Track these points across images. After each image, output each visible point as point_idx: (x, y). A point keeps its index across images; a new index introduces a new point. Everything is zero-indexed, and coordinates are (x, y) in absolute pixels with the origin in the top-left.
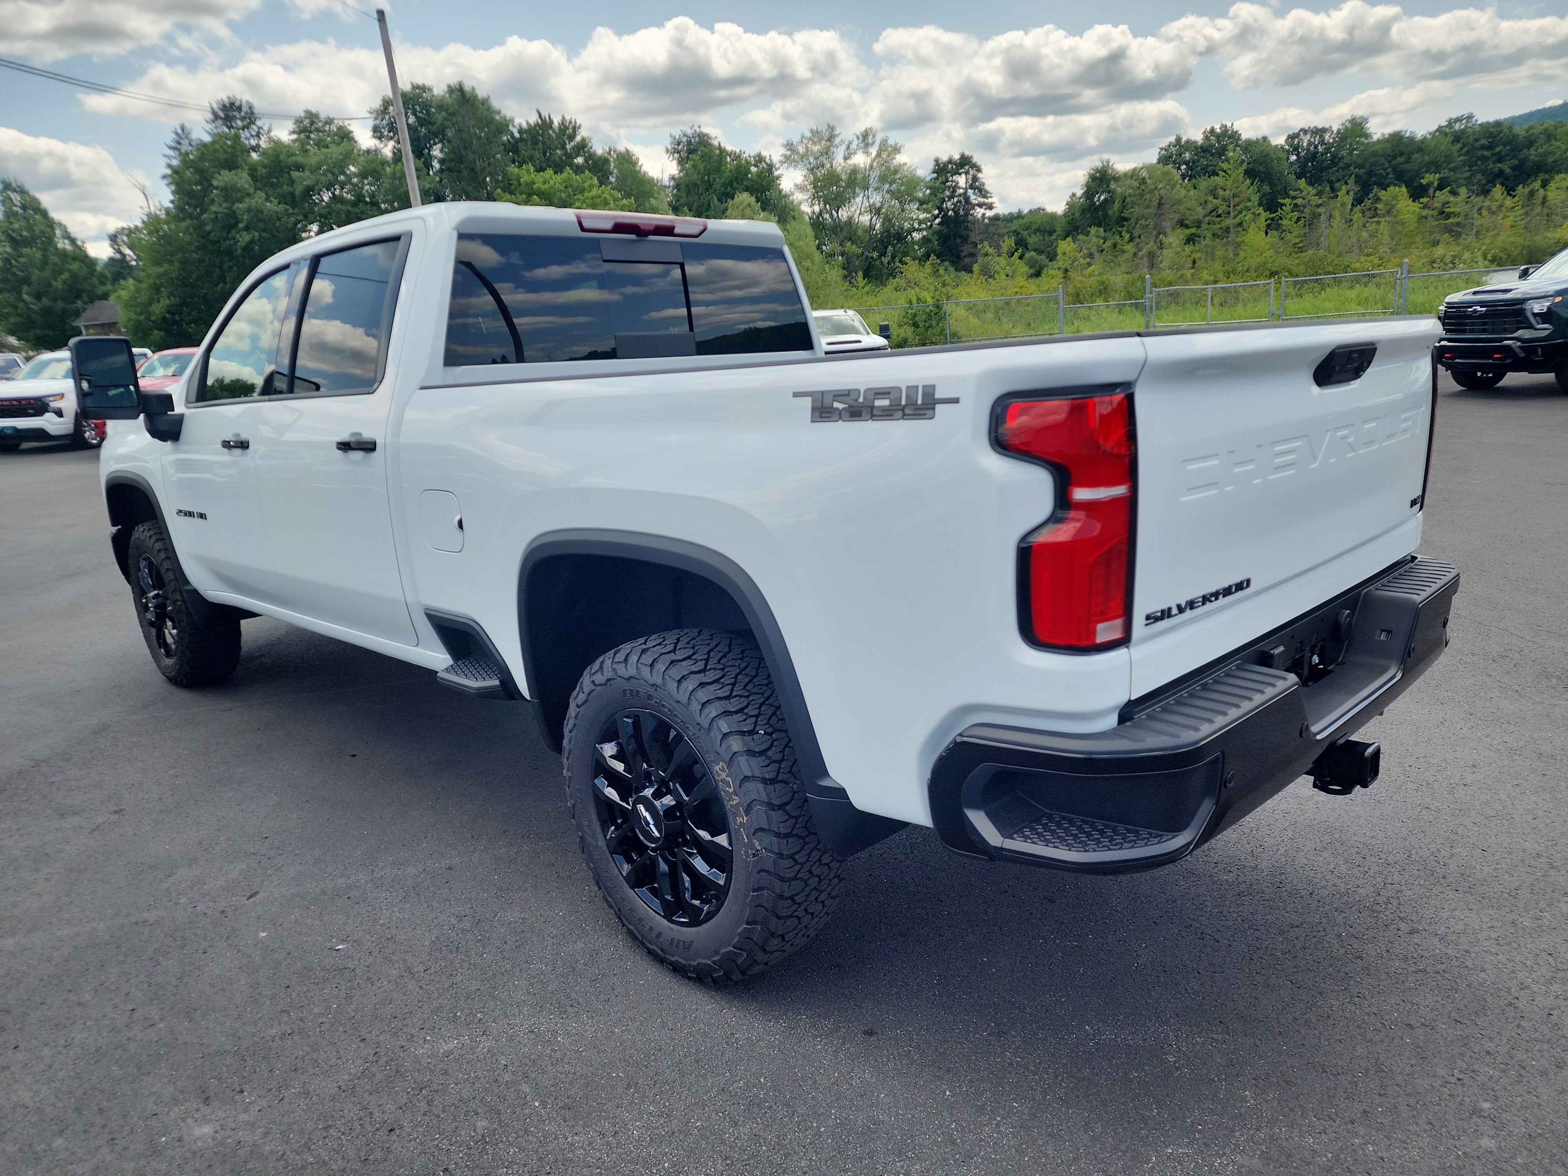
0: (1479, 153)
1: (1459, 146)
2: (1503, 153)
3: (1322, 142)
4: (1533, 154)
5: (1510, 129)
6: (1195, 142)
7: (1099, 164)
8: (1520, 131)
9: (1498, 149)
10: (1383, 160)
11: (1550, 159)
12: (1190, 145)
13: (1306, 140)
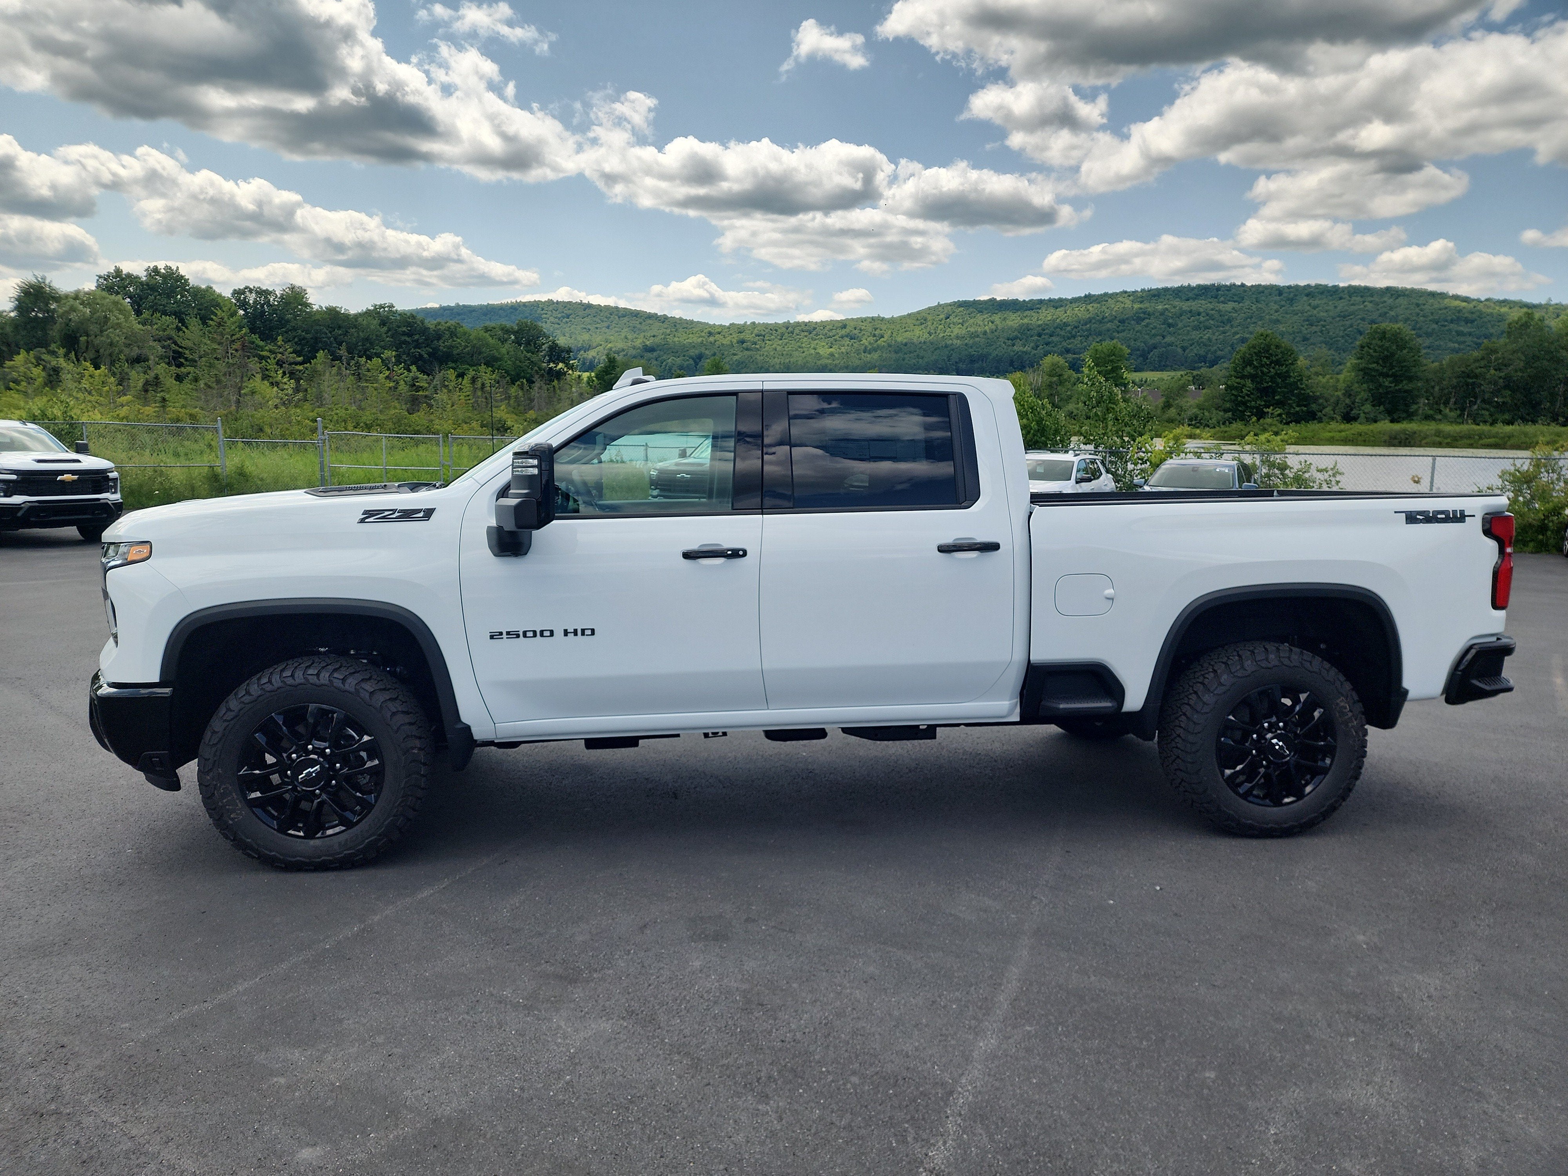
0: (403, 338)
1: (385, 328)
2: (420, 341)
3: (268, 302)
4: (442, 345)
5: (422, 322)
6: (137, 277)
7: (33, 280)
8: (430, 323)
9: (416, 337)
10: (325, 330)
11: (455, 352)
12: (131, 279)
13: (251, 298)
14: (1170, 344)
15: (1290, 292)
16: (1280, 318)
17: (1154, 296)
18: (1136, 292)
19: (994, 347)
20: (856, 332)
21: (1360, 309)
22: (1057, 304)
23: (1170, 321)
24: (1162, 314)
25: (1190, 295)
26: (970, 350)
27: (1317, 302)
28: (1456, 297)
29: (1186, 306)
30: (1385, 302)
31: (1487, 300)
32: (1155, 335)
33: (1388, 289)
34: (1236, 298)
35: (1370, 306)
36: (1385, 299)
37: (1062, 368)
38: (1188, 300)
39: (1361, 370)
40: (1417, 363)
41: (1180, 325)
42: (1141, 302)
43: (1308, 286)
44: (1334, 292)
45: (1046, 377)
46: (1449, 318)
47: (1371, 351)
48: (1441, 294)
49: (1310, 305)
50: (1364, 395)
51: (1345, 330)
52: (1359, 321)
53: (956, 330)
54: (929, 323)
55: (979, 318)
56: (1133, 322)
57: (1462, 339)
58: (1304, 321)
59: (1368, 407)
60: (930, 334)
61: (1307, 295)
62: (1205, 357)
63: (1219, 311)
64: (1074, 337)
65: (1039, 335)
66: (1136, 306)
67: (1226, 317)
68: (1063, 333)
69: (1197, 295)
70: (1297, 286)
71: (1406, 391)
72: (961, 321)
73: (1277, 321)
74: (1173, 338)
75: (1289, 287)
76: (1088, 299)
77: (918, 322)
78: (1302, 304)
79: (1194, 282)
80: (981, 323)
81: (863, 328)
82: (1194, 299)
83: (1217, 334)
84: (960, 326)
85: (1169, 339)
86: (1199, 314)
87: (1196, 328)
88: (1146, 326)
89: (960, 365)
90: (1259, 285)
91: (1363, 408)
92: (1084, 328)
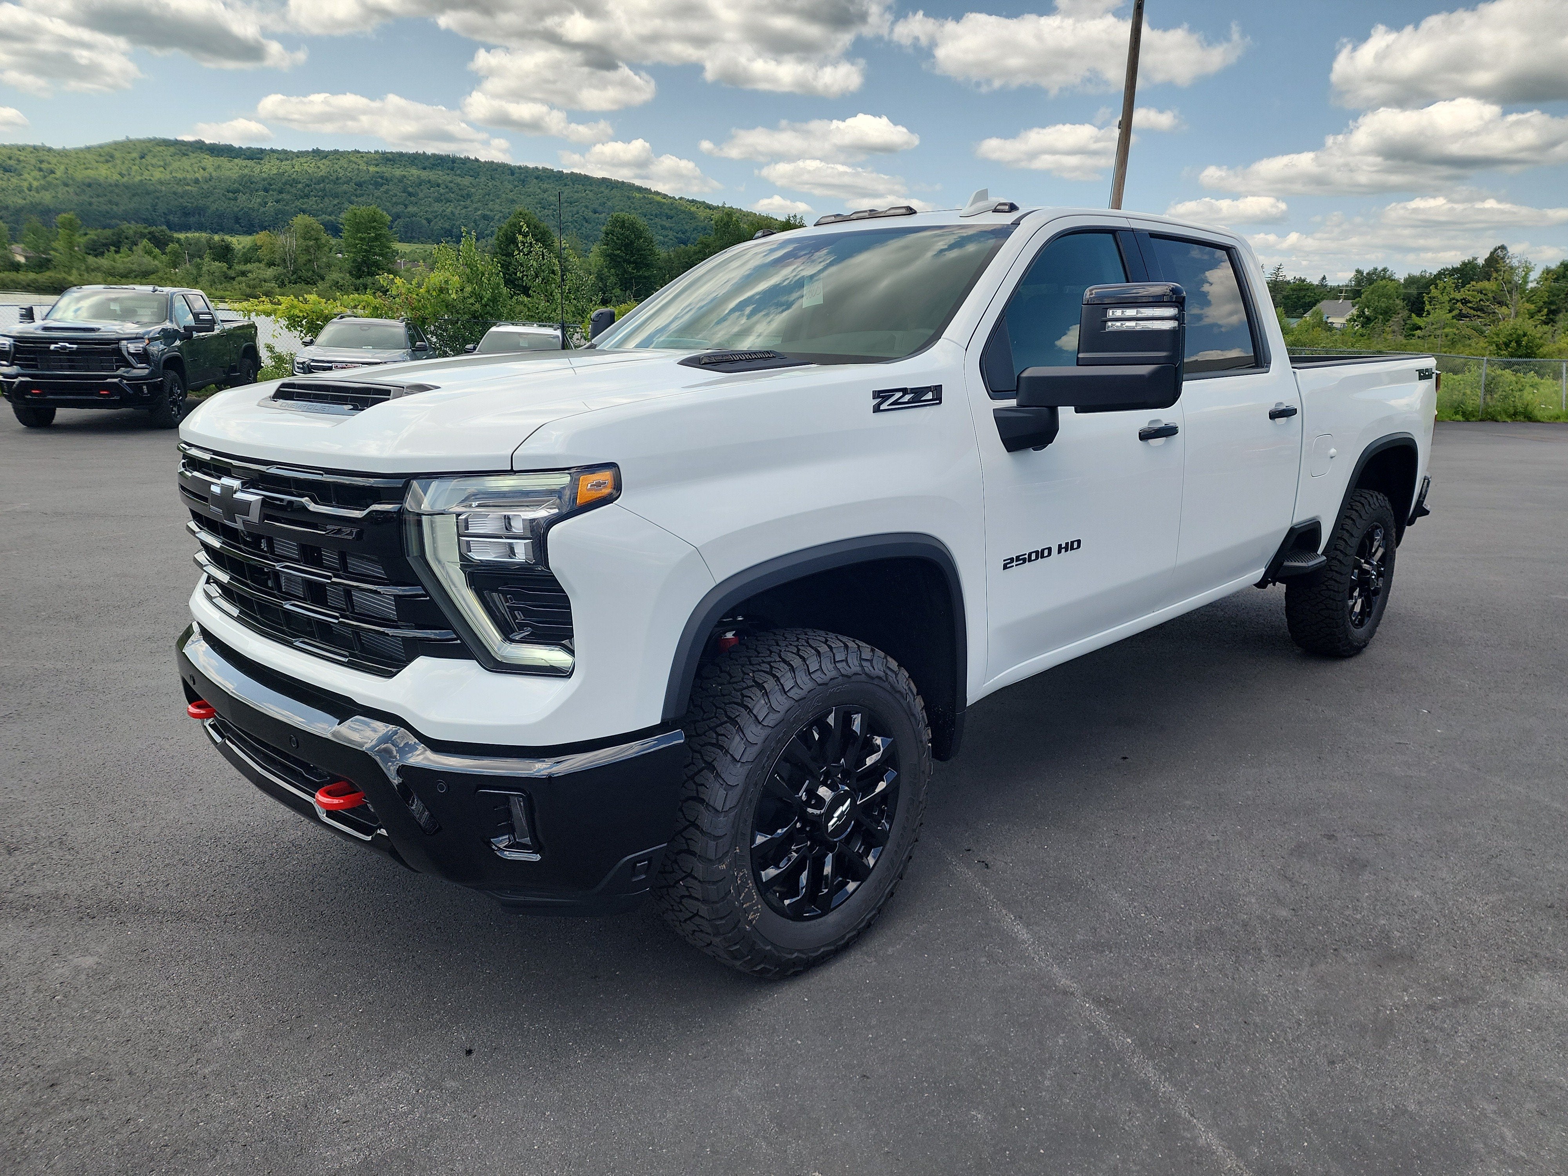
14: (414, 215)
15: (521, 173)
16: (515, 198)
17: (389, 160)
18: (369, 152)
19: (211, 199)
20: (12, 162)
21: (582, 197)
22: (285, 155)
23: (410, 189)
24: (400, 181)
25: (427, 164)
26: (181, 200)
27: (545, 186)
28: (657, 193)
29: (425, 175)
30: (602, 192)
31: (681, 198)
32: (396, 204)
33: (604, 180)
34: (472, 173)
35: (591, 195)
36: (603, 189)
37: (318, 231)
38: (425, 169)
39: (608, 256)
40: (653, 253)
41: (421, 195)
42: (377, 165)
43: (537, 168)
44: (559, 177)
45: (301, 241)
46: (654, 213)
47: (615, 238)
48: (646, 189)
49: (540, 188)
50: (612, 279)
51: (573, 216)
52: (583, 209)
53: (158, 174)
54: (118, 162)
55: (186, 162)
56: (371, 186)
57: (665, 233)
58: (537, 203)
59: (617, 291)
60: (122, 175)
61: (537, 178)
62: (450, 231)
63: (458, 185)
64: (307, 196)
65: (266, 190)
66: (372, 169)
67: (466, 192)
68: (293, 190)
69: (433, 165)
70: (527, 167)
71: (645, 278)
72: (162, 163)
73: (513, 201)
74: (415, 209)
75: (520, 168)
76: (317, 153)
77: (102, 159)
78: (533, 186)
79: (430, 151)
80: (190, 169)
81: (22, 158)
82: (431, 169)
83: (459, 208)
84: (162, 169)
85: (411, 209)
86: (438, 186)
87: (438, 200)
88: (386, 192)
89: (171, 217)
90: (492, 162)
91: (614, 291)
92: (317, 187)
